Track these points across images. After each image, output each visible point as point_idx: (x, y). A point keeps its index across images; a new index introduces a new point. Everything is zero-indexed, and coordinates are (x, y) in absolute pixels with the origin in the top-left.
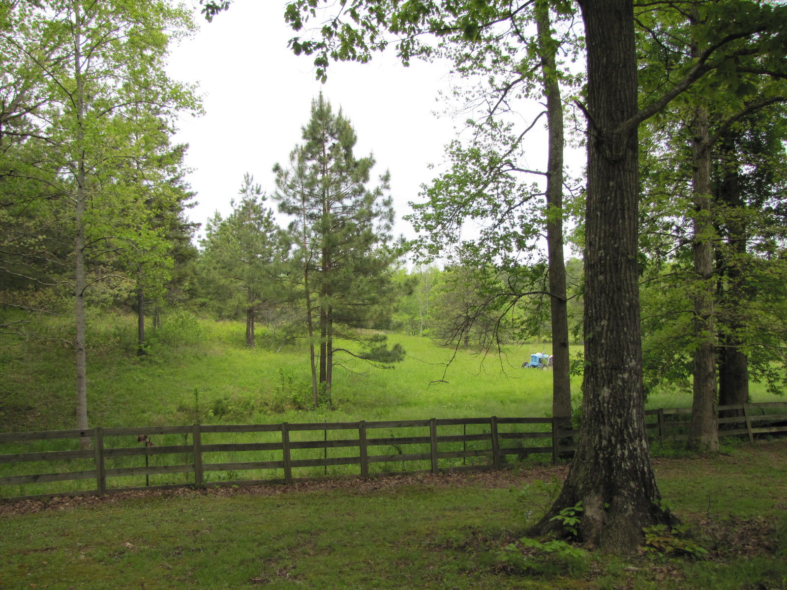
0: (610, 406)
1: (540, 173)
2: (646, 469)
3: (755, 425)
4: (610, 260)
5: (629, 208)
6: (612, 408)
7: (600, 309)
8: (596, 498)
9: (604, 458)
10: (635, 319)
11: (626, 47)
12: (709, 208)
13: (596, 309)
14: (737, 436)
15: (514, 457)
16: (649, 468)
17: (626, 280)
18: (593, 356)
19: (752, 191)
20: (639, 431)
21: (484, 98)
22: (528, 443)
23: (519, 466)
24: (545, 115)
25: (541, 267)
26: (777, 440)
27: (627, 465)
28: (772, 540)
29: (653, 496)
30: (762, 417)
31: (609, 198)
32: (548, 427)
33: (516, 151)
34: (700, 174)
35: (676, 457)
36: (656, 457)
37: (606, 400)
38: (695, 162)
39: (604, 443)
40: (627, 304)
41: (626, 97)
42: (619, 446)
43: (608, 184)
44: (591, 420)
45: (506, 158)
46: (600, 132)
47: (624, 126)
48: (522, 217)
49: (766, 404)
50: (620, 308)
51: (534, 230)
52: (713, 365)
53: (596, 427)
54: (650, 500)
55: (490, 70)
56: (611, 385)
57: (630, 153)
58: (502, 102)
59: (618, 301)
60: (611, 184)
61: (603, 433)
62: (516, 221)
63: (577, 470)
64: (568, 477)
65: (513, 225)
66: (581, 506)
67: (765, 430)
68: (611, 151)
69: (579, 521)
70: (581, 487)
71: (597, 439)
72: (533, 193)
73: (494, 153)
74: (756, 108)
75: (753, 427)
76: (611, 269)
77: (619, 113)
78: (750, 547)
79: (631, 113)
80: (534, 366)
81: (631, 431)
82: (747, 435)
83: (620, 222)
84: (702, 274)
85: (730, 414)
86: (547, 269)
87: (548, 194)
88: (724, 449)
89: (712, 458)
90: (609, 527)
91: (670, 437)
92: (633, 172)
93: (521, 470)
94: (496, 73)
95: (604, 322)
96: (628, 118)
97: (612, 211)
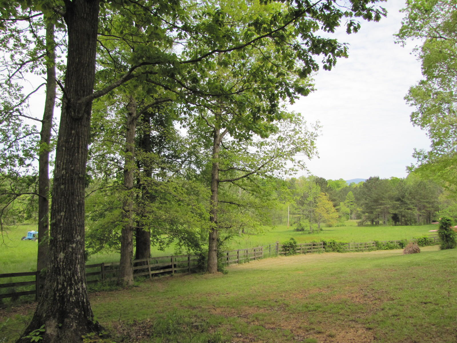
0: (64, 264)
1: (38, 120)
2: (85, 300)
3: (153, 269)
4: (68, 176)
5: (82, 147)
6: (65, 265)
7: (61, 205)
8: (54, 321)
9: (59, 296)
10: (81, 212)
11: (90, 55)
12: (133, 152)
13: (58, 205)
14: (144, 276)
15: (9, 299)
16: (87, 299)
17: (77, 189)
18: (55, 234)
19: (156, 145)
20: (81, 278)
21: (6, 67)
22: (20, 289)
23: (11, 305)
24: (45, 85)
25: (35, 178)
26: (163, 276)
27: (73, 299)
28: (151, 331)
29: (89, 316)
30: (156, 265)
31: (71, 140)
32: (33, 278)
33: (23, 104)
34: (130, 133)
35: (111, 290)
36: (99, 291)
37: (62, 260)
38: (128, 126)
39: (60, 286)
40: (77, 203)
41: (87, 83)
42: (69, 288)
43: (71, 132)
44: (52, 272)
45: (17, 108)
46: (69, 101)
47: (84, 99)
48: (24, 145)
49: (158, 258)
50: (72, 206)
51: (31, 154)
52: (132, 237)
53: (55, 277)
54: (87, 318)
55: (11, 50)
56: (65, 251)
57: (86, 116)
58: (18, 72)
59: (71, 201)
60: (73, 132)
61: (59, 281)
62: (20, 147)
63: (43, 305)
64: (37, 310)
65: (18, 150)
66: (44, 328)
67: (157, 272)
68: (75, 113)
69: (41, 338)
70: (44, 315)
71: (56, 284)
72: (33, 131)
73: (9, 103)
74: (160, 102)
75: (152, 270)
76: (68, 182)
77: (82, 92)
78: (140, 337)
79: (89, 93)
80: (30, 239)
81: (76, 278)
82: (149, 275)
83: (76, 154)
84: (127, 187)
85: (141, 264)
86: (37, 179)
87: (41, 134)
88: (136, 284)
89: (130, 289)
90: (61, 339)
91: (108, 279)
92: (86, 127)
93: (12, 307)
94: (16, 53)
95: (63, 214)
96: (87, 96)
97: (72, 148)
